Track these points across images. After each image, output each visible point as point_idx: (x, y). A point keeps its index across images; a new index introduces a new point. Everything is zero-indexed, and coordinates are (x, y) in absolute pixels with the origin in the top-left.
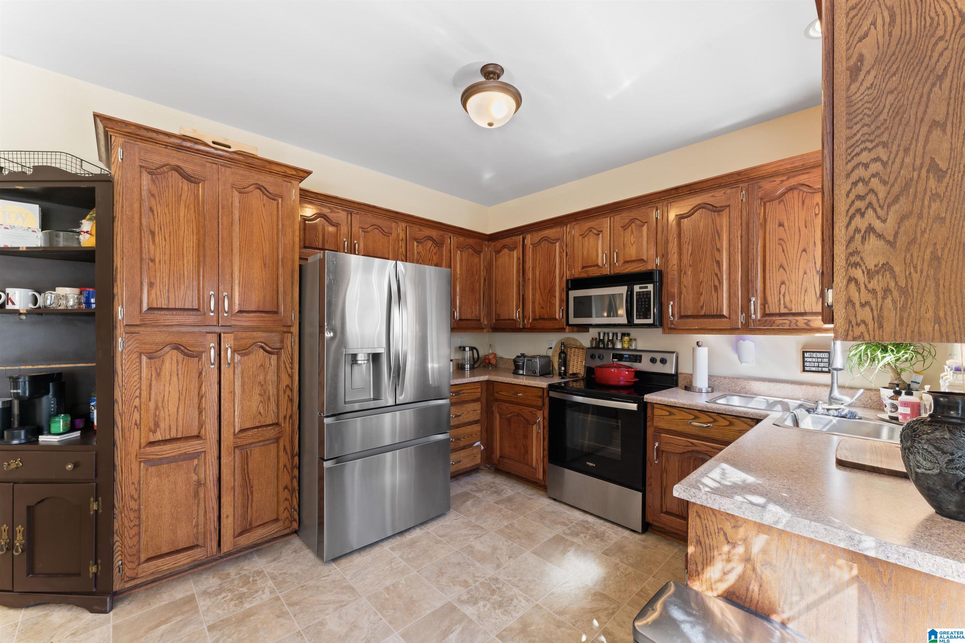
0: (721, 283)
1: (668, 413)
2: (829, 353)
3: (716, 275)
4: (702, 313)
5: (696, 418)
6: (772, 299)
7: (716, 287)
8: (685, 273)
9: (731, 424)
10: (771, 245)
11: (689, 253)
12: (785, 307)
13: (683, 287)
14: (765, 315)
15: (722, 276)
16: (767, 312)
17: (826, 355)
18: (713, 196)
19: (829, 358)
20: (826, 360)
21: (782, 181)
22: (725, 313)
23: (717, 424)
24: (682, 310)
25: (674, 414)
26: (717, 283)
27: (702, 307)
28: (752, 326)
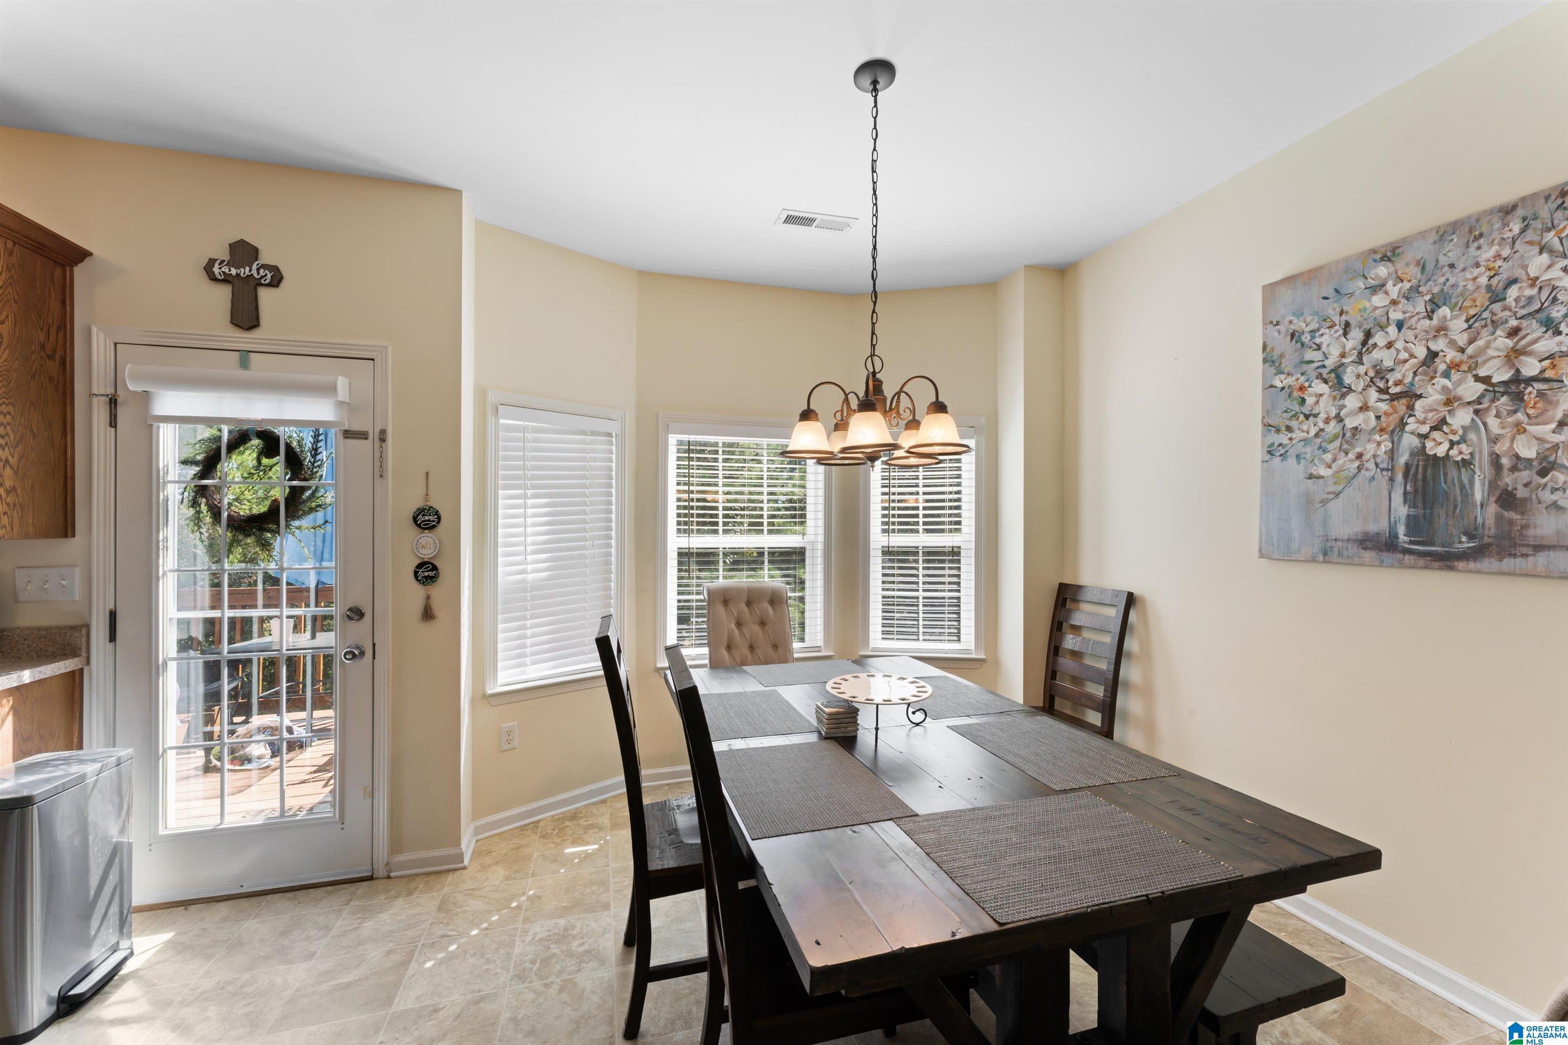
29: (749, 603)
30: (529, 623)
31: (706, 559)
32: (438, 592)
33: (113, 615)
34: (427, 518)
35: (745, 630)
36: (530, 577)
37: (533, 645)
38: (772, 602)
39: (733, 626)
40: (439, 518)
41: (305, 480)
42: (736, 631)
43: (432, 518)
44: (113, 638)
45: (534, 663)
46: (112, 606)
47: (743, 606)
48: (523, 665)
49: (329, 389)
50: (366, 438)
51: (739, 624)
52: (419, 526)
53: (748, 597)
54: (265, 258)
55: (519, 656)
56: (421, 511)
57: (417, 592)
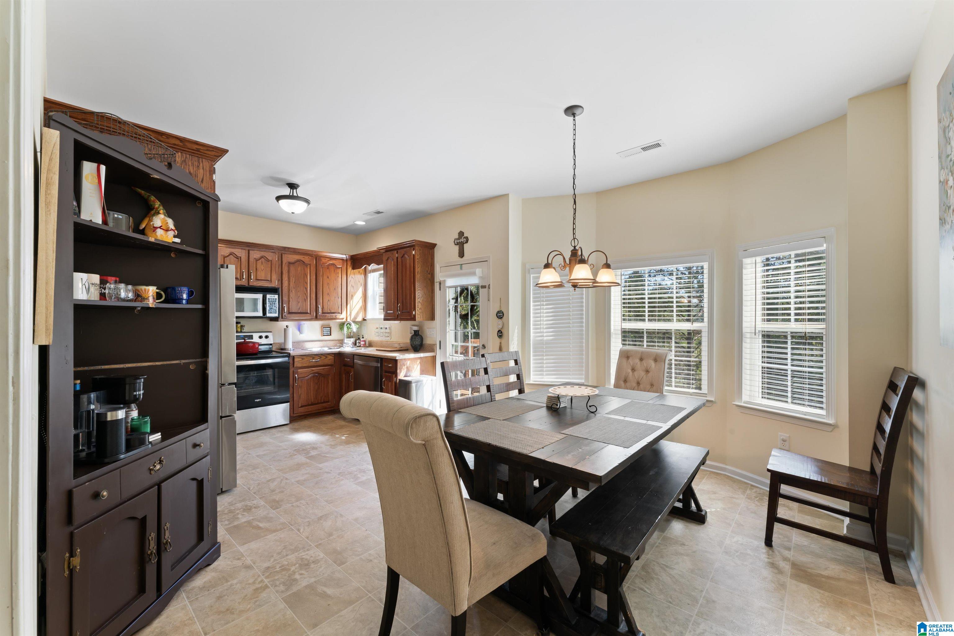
0: (307, 298)
1: (301, 359)
2: (330, 328)
3: (305, 294)
4: (299, 312)
5: (313, 358)
6: (325, 307)
7: (305, 300)
8: (291, 291)
9: (326, 357)
10: (325, 285)
11: (294, 282)
12: (329, 310)
13: (290, 298)
14: (323, 313)
15: (308, 295)
16: (324, 312)
17: (329, 329)
18: (304, 257)
19: (330, 330)
20: (329, 331)
21: (328, 260)
22: (309, 312)
23: (322, 359)
24: (290, 310)
25: (304, 359)
26: (306, 298)
27: (299, 309)
28: (318, 317)
29: (641, 359)
30: (545, 357)
31: (637, 335)
32: (503, 341)
33: (440, 342)
34: (500, 314)
35: (636, 373)
36: (545, 338)
37: (546, 367)
38: (655, 360)
39: (630, 371)
40: (503, 314)
41: (475, 302)
42: (631, 373)
43: (501, 314)
44: (440, 349)
45: (547, 375)
46: (440, 340)
47: (637, 361)
48: (542, 375)
49: (474, 274)
50: (486, 288)
51: (633, 370)
52: (498, 317)
53: (641, 356)
54: (465, 235)
55: (541, 371)
56: (498, 312)
57: (498, 340)
